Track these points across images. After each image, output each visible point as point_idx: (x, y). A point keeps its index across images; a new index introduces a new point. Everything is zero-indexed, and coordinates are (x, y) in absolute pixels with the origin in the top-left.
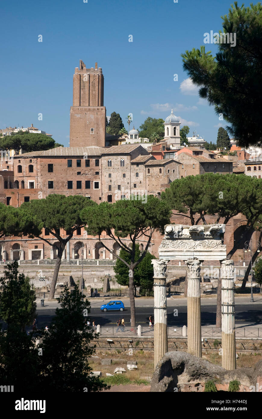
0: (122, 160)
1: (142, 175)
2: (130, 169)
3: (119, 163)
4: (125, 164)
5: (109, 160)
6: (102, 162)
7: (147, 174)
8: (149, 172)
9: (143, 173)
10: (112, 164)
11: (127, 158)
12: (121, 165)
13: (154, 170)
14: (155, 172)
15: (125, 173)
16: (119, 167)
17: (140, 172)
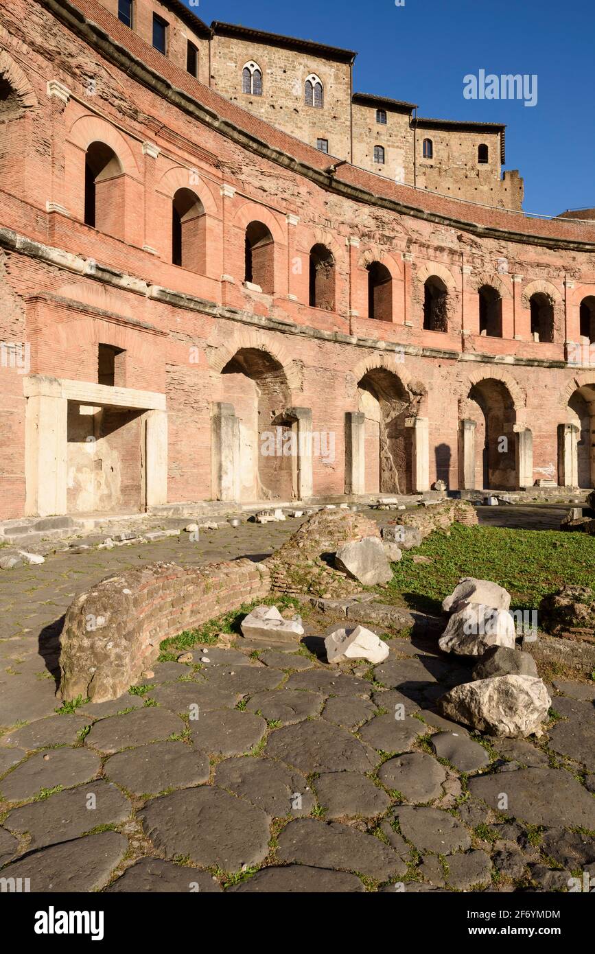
0: (310, 78)
1: (400, 160)
2: (348, 123)
3: (299, 90)
4: (327, 99)
5: (248, 65)
6: (215, 65)
7: (421, 160)
8: (429, 152)
9: (402, 151)
10: (267, 84)
11: (337, 77)
12: (308, 103)
13: (454, 149)
14: (456, 154)
15: (327, 136)
16: (300, 105)
17: (393, 147)
